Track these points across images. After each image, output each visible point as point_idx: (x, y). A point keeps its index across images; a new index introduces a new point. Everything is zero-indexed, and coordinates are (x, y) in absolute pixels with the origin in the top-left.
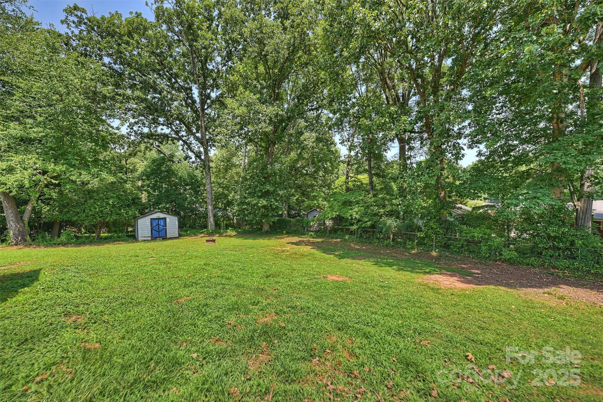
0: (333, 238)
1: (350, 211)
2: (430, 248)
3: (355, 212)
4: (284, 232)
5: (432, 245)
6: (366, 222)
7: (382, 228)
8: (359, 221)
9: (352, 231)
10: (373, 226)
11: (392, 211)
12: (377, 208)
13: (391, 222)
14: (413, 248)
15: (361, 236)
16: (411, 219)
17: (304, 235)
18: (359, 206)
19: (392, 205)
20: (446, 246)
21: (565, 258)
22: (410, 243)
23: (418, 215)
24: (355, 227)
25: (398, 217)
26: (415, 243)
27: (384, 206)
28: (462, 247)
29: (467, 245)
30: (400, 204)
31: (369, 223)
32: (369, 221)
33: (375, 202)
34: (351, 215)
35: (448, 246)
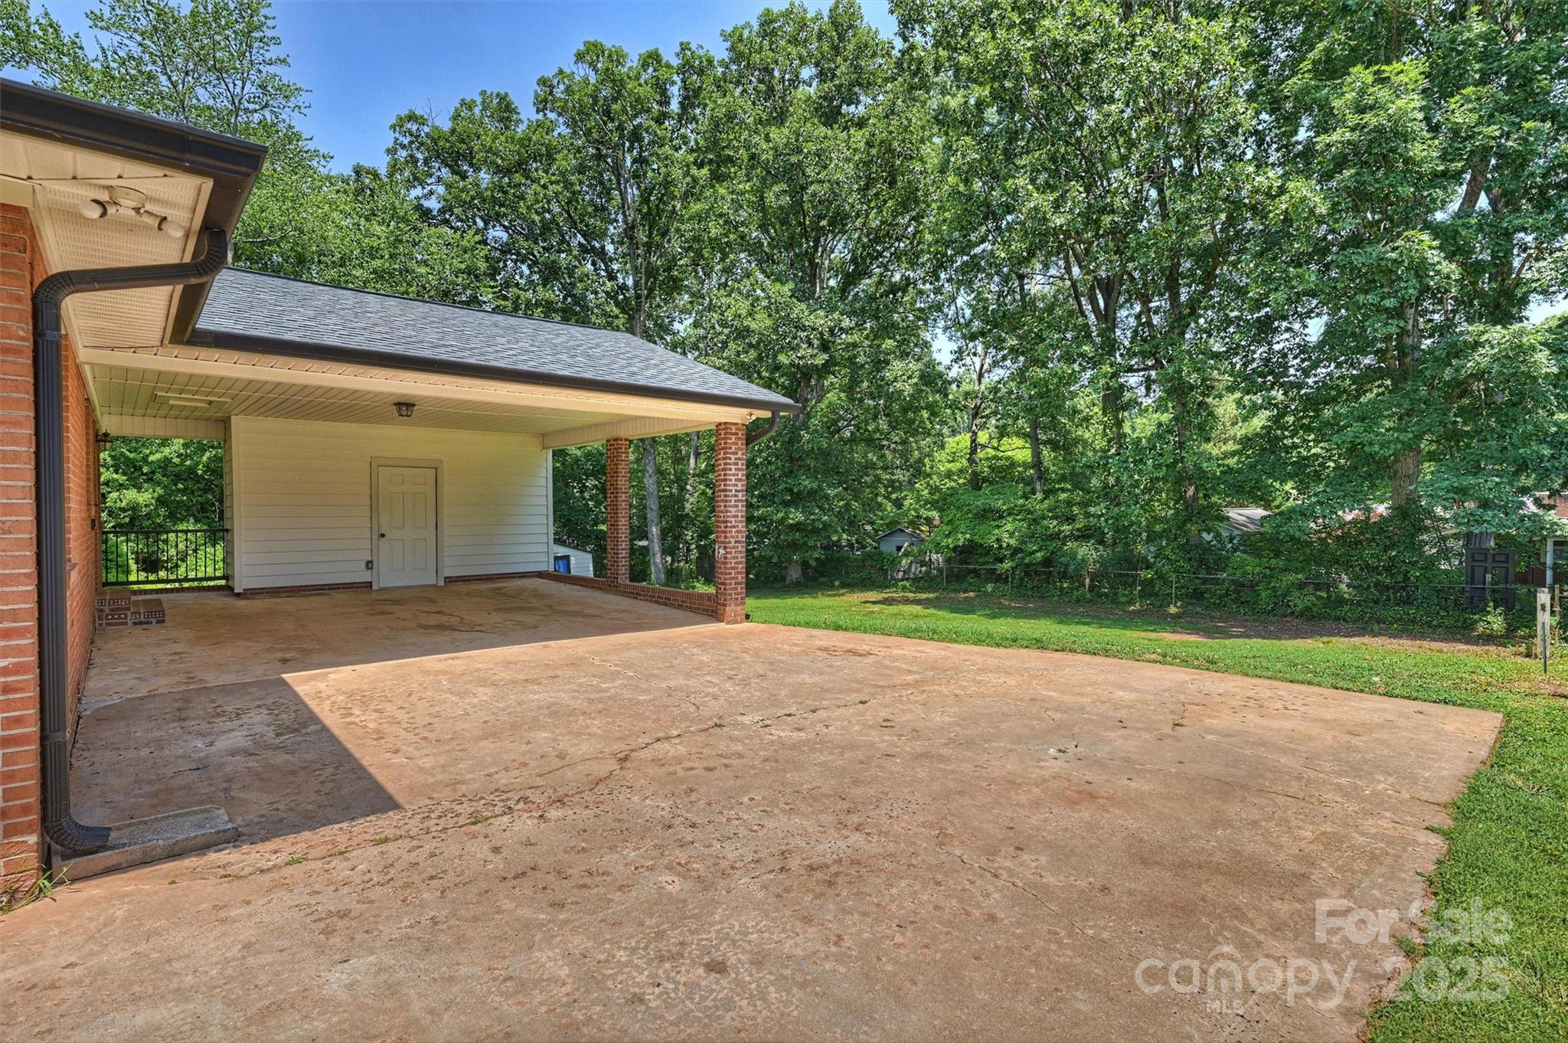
0: (957, 591)
1: (996, 531)
2: (1167, 600)
3: (1007, 533)
4: (837, 583)
5: (1170, 595)
6: (1033, 553)
7: (1067, 565)
8: (1016, 551)
9: (1000, 575)
10: (1047, 562)
11: (1088, 528)
12: (1055, 523)
13: (1087, 552)
14: (1130, 602)
15: (1021, 585)
16: (1127, 545)
17: (887, 587)
18: (1015, 520)
19: (1088, 515)
20: (1197, 596)
21: (1398, 604)
22: (1126, 592)
23: (1140, 534)
24: (1007, 565)
25: (1101, 542)
26: (1136, 592)
27: (1070, 519)
28: (1227, 595)
29: (1236, 591)
30: (1102, 515)
31: (1039, 555)
32: (1040, 550)
33: (1050, 511)
34: (998, 540)
35: (1202, 594)
